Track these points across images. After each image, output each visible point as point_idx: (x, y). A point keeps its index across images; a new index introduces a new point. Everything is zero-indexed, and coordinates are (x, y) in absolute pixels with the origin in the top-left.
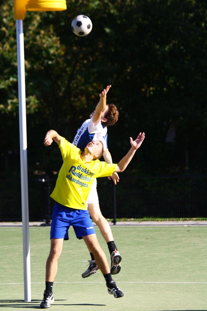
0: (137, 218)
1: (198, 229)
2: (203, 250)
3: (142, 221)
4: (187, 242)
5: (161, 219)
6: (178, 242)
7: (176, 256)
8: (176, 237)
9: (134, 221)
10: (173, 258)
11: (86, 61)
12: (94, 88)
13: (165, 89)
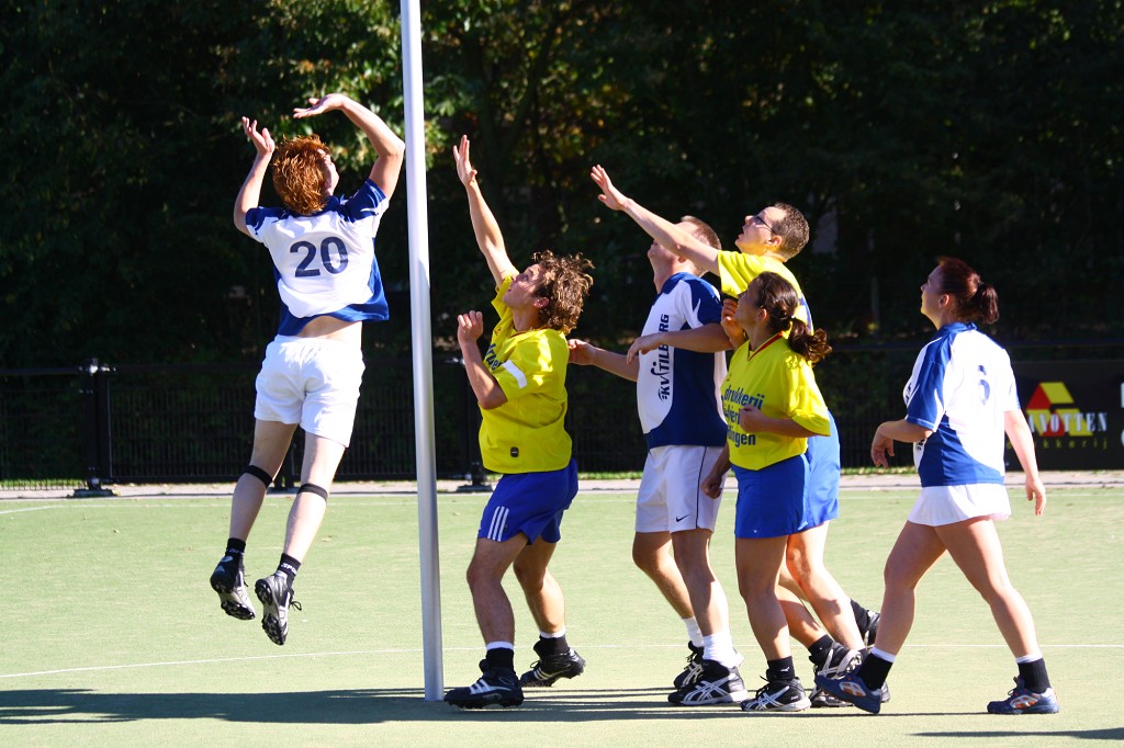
11: (580, 23)
12: (606, 99)
13: (810, 101)
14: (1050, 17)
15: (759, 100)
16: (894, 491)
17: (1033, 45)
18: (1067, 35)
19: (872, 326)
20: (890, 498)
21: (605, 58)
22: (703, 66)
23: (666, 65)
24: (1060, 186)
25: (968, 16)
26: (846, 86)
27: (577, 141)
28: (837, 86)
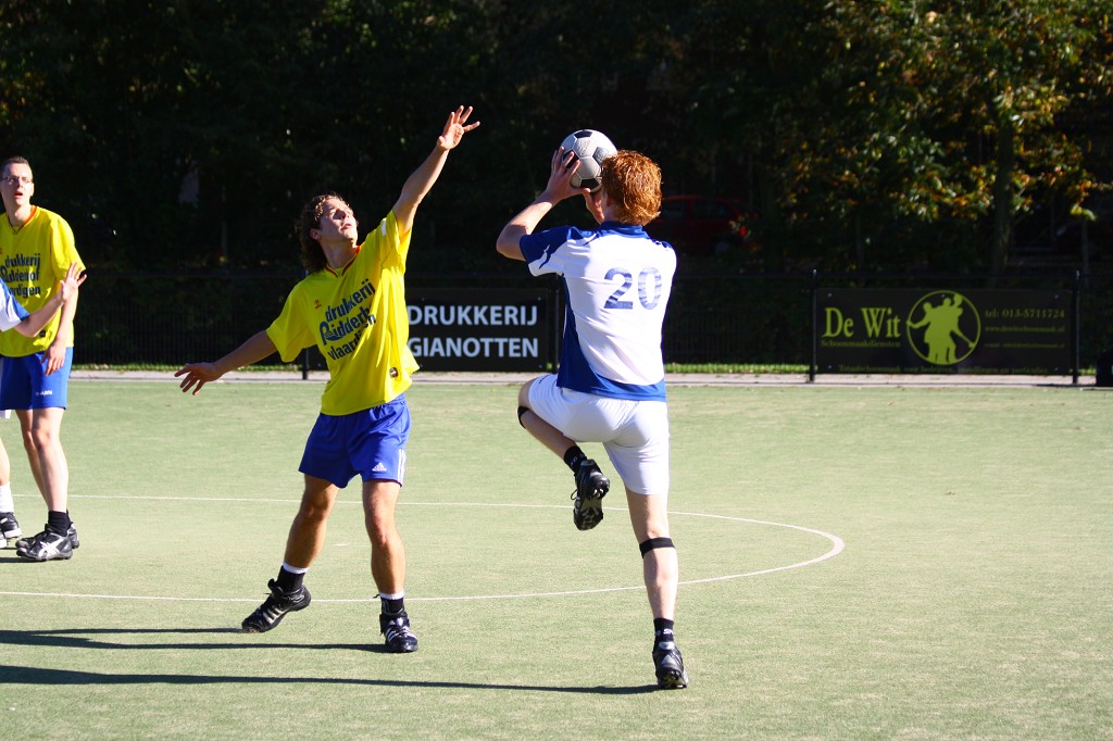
0: (115, 363)
1: (248, 388)
2: (259, 432)
3: (127, 370)
4: (223, 415)
5: (167, 367)
6: (204, 416)
7: (200, 445)
8: (200, 405)
9: (109, 369)
10: (193, 447)
11: (9, 25)
12: (27, 82)
13: (179, 88)
14: (362, 29)
15: (141, 86)
16: (234, 384)
17: (348, 50)
18: (374, 44)
19: (222, 259)
20: (231, 388)
21: (27, 52)
22: (100, 59)
23: (72, 58)
24: (366, 157)
25: (301, 27)
26: (207, 77)
27: (4, 113)
28: (200, 77)
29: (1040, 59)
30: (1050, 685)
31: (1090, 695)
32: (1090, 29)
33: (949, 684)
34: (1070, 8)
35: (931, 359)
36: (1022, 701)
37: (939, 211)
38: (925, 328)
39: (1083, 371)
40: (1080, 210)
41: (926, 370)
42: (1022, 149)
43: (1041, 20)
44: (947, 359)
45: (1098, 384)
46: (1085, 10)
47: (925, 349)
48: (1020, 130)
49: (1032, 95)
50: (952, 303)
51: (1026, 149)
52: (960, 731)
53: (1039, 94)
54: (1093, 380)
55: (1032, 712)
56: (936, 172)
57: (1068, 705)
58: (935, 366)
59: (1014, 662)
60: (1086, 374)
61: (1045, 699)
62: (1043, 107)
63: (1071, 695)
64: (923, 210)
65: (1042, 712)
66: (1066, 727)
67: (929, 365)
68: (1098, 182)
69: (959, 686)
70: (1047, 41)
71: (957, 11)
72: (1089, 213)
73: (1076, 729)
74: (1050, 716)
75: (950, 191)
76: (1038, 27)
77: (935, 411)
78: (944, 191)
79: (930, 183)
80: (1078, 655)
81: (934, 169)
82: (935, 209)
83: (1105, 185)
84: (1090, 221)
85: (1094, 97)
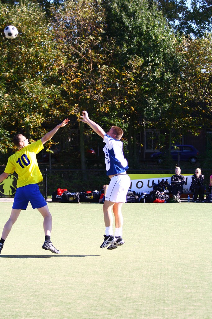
29: (37, 107)
30: (31, 290)
31: (42, 293)
32: (51, 99)
33: (2, 290)
34: (46, 93)
35: (5, 194)
36: (22, 295)
37: (8, 151)
38: (3, 185)
39: (48, 197)
40: (49, 150)
41: (3, 197)
42: (32, 133)
43: (38, 96)
44: (9, 194)
45: (52, 201)
46: (50, 94)
47: (3, 191)
48: (32, 128)
49: (35, 118)
50: (11, 178)
51: (34, 133)
52: (4, 304)
53: (37, 118)
54: (51, 200)
55: (25, 298)
56: (7, 140)
57: (35, 296)
58: (6, 196)
59: (21, 283)
60: (49, 198)
61: (29, 294)
62: (38, 121)
63: (37, 293)
64: (3, 150)
65: (28, 298)
66: (34, 303)
67: (4, 195)
68: (54, 142)
69: (5, 290)
70: (39, 102)
71: (14, 94)
72: (52, 151)
73: (37, 303)
74: (30, 299)
75: (11, 145)
76: (37, 98)
77: (5, 209)
78: (9, 145)
79: (5, 143)
80: (40, 281)
81: (6, 139)
82: (7, 150)
83: (56, 143)
84: (52, 153)
85: (53, 118)
